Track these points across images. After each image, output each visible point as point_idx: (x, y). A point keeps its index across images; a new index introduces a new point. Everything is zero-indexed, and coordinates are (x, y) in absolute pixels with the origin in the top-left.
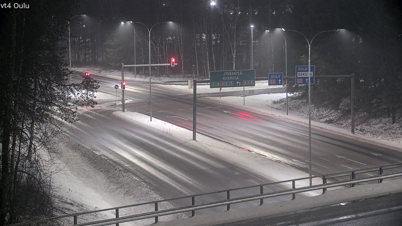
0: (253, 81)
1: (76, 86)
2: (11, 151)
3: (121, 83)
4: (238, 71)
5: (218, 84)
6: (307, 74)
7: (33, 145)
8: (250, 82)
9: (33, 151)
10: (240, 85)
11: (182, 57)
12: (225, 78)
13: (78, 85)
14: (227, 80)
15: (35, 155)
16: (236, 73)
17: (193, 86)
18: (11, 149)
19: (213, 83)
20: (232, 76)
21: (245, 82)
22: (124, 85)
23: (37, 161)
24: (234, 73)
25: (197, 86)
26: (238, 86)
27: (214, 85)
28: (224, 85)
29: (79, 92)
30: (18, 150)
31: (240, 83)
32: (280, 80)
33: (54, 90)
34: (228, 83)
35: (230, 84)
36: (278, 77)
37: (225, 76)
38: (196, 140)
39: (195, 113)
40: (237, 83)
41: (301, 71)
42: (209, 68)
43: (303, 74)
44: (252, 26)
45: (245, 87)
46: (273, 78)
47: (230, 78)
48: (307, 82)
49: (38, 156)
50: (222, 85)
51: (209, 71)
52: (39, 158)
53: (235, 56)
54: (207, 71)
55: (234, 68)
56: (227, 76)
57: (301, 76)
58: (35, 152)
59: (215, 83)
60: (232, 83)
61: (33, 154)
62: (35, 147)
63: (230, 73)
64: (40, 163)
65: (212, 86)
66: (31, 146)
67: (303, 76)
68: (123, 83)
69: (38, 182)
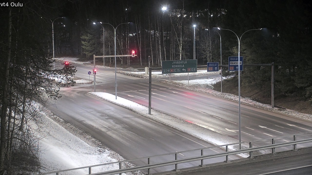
0: (195, 68)
1: (58, 71)
2: (8, 122)
3: (93, 70)
4: (184, 61)
5: (168, 71)
6: (237, 63)
7: (25, 118)
8: (193, 69)
9: (25, 122)
10: (185, 71)
11: (140, 50)
12: (173, 66)
13: (59, 70)
14: (175, 68)
15: (26, 125)
16: (182, 62)
17: (149, 72)
18: (7, 121)
19: (164, 70)
20: (179, 64)
21: (189, 69)
22: (96, 72)
23: (28, 130)
24: (181, 62)
25: (152, 72)
26: (184, 72)
27: (165, 71)
28: (173, 71)
29: (61, 76)
30: (13, 122)
31: (185, 70)
32: (216, 68)
33: (41, 74)
34: (176, 70)
35: (178, 70)
36: (214, 65)
37: (174, 64)
38: (151, 114)
39: (150, 93)
40: (183, 70)
41: (232, 61)
42: (161, 58)
43: (234, 63)
44: (195, 26)
45: (189, 73)
46: (211, 66)
47: (177, 66)
48: (237, 69)
49: (29, 126)
50: (171, 71)
51: (161, 60)
52: (29, 128)
53: (181, 49)
54: (160, 60)
55: (181, 58)
56: (175, 64)
57: (233, 65)
58: (26, 123)
59: (165, 70)
60: (179, 70)
61: (25, 125)
62: (26, 119)
63: (177, 62)
64: (31, 131)
65: (164, 72)
66: (23, 119)
67: (235, 65)
68: (94, 70)
69: (29, 147)
